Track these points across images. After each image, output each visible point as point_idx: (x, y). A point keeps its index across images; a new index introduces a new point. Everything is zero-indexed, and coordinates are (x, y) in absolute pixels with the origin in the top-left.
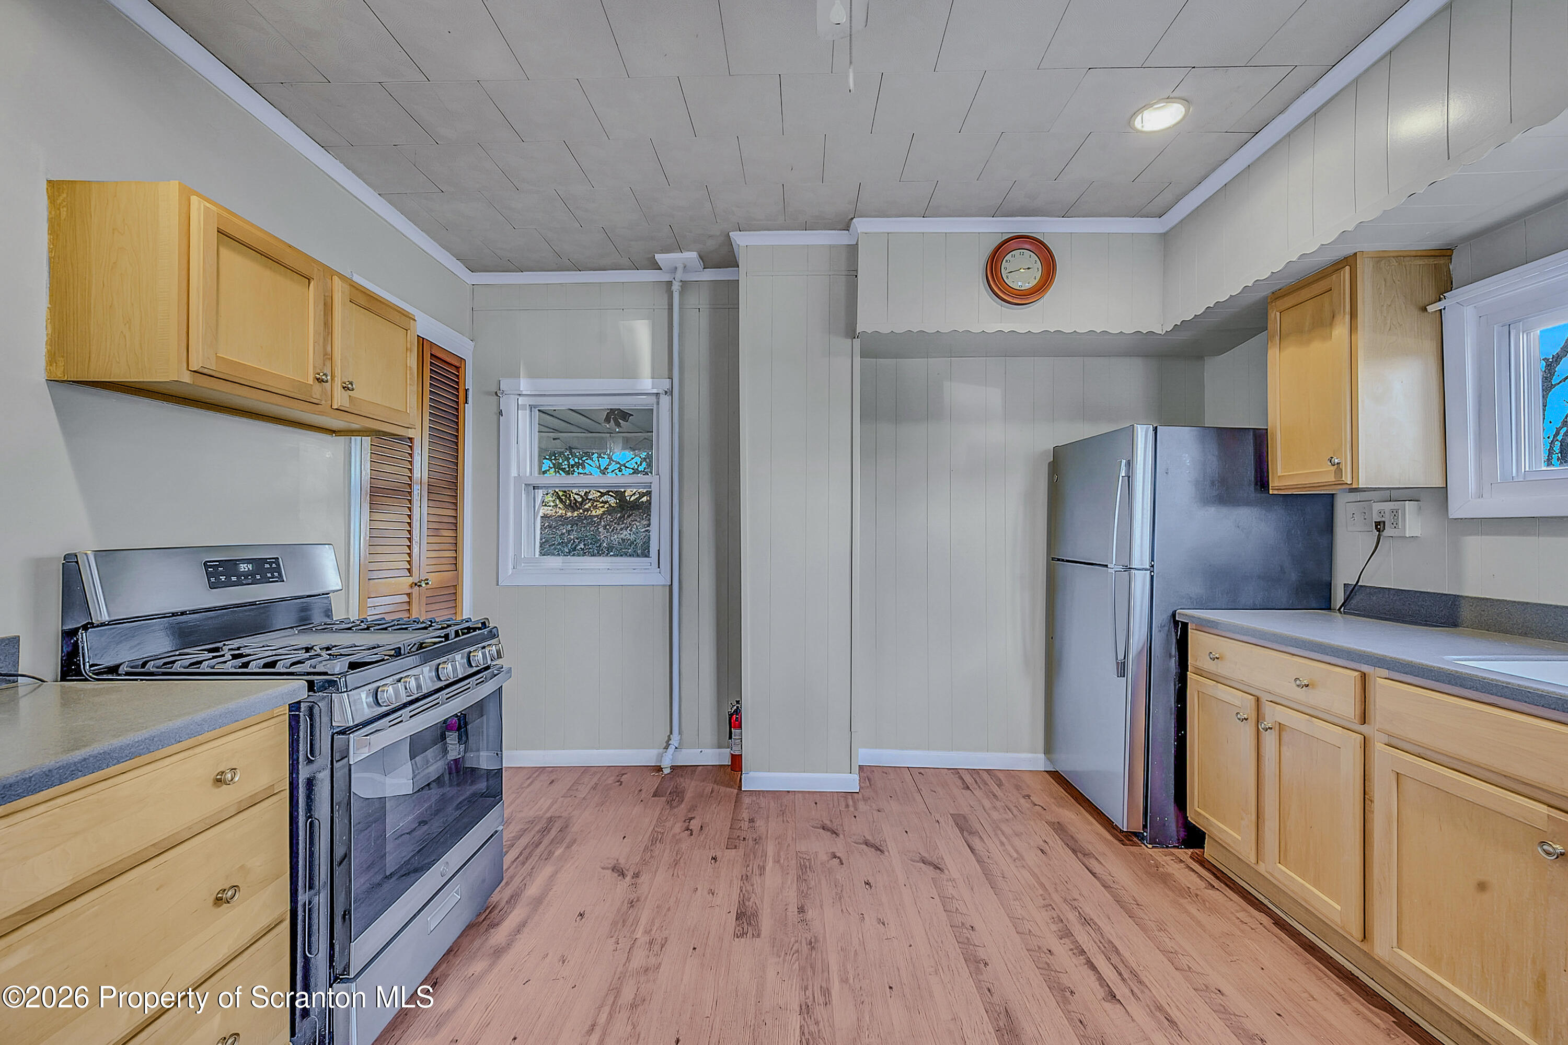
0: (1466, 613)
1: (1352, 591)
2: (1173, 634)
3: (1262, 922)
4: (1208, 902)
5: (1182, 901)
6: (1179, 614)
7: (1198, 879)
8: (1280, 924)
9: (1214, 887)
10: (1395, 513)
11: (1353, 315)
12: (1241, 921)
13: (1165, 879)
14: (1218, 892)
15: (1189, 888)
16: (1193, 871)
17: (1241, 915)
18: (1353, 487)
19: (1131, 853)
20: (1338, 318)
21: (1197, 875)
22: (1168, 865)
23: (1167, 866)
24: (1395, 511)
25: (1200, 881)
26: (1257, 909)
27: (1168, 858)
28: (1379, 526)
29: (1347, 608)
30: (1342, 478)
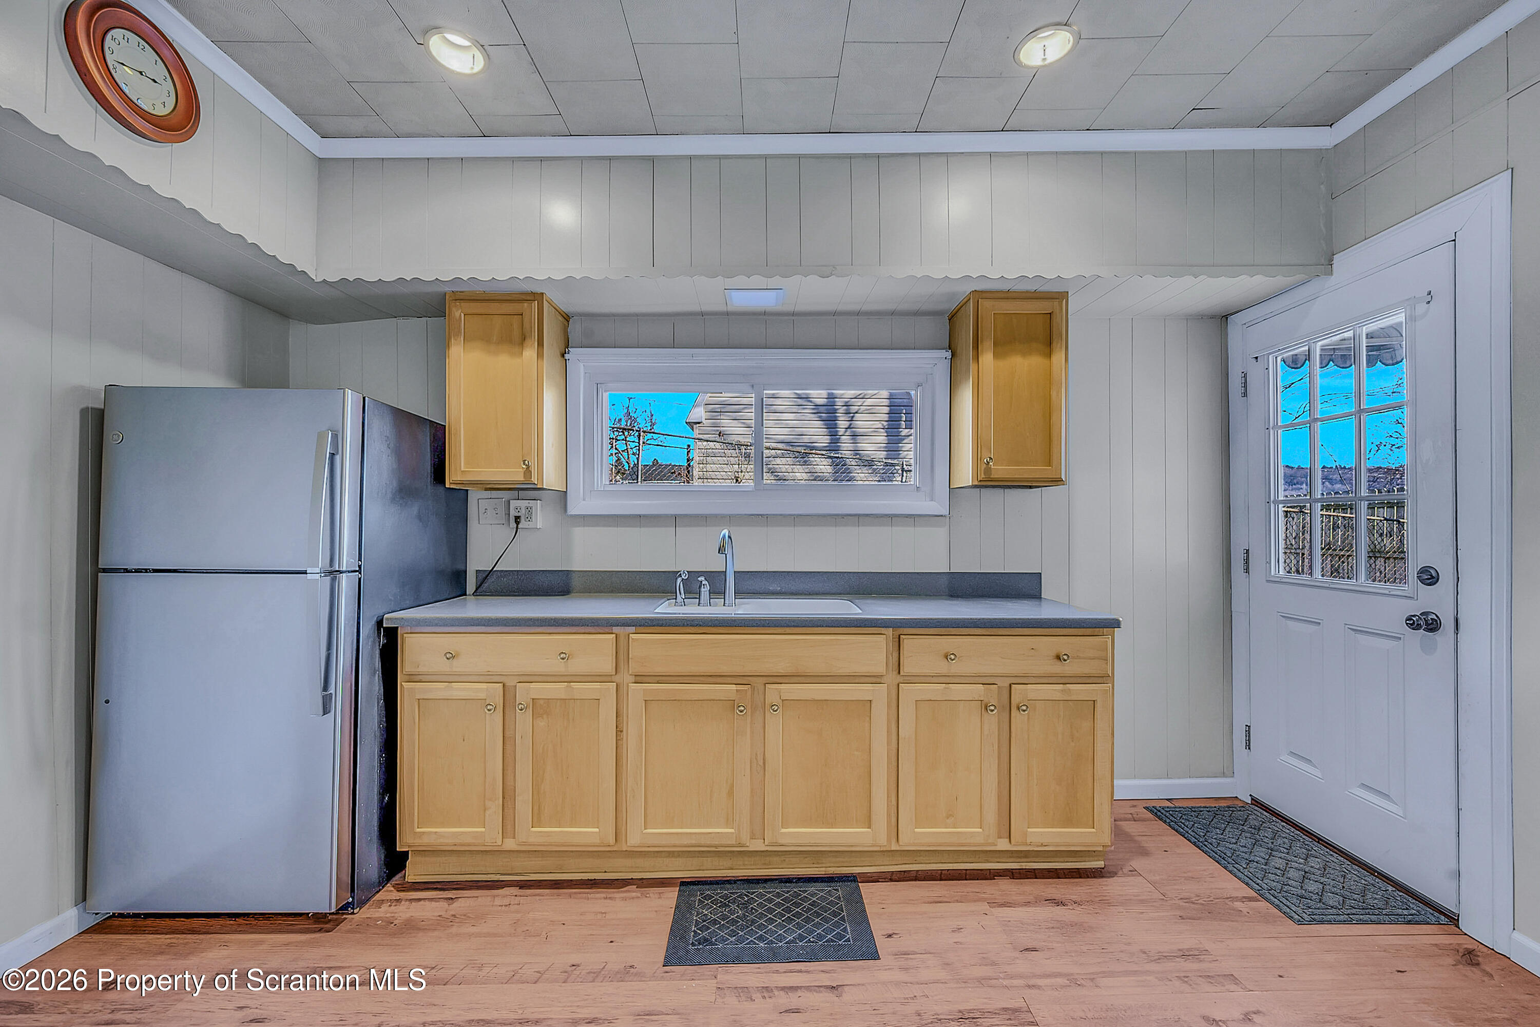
0: (576, 582)
1: (484, 577)
2: (377, 644)
3: (514, 894)
4: (469, 913)
5: (454, 930)
6: (387, 619)
7: (433, 903)
8: (524, 885)
9: (452, 899)
10: (529, 509)
11: (540, 344)
12: (506, 906)
13: (411, 927)
14: (460, 899)
15: (439, 916)
16: (419, 900)
17: (498, 901)
18: (538, 487)
19: (349, 931)
20: (528, 342)
21: (427, 901)
22: (396, 913)
23: (396, 915)
24: (529, 508)
25: (438, 903)
26: (498, 888)
27: (385, 907)
28: (517, 519)
29: (479, 591)
30: (531, 478)
